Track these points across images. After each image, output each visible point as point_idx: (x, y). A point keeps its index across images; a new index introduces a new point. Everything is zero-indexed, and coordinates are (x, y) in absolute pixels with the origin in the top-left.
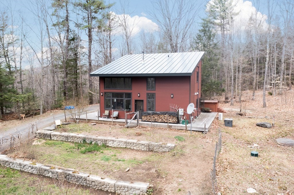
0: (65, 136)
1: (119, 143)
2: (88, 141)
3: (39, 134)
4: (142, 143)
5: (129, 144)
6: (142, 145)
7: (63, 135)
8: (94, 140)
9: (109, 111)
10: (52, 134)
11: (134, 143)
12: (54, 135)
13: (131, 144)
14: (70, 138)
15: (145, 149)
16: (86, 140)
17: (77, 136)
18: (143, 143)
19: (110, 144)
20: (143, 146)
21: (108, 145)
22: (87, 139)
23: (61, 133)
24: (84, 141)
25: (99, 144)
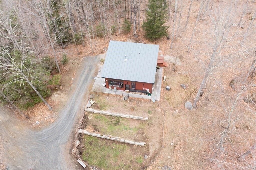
2: (113, 115)
3: (87, 111)
5: (131, 117)
7: (100, 112)
8: (115, 115)
10: (94, 111)
14: (104, 113)
15: (137, 119)
17: (107, 113)
23: (98, 111)
24: (111, 115)
25: (118, 116)
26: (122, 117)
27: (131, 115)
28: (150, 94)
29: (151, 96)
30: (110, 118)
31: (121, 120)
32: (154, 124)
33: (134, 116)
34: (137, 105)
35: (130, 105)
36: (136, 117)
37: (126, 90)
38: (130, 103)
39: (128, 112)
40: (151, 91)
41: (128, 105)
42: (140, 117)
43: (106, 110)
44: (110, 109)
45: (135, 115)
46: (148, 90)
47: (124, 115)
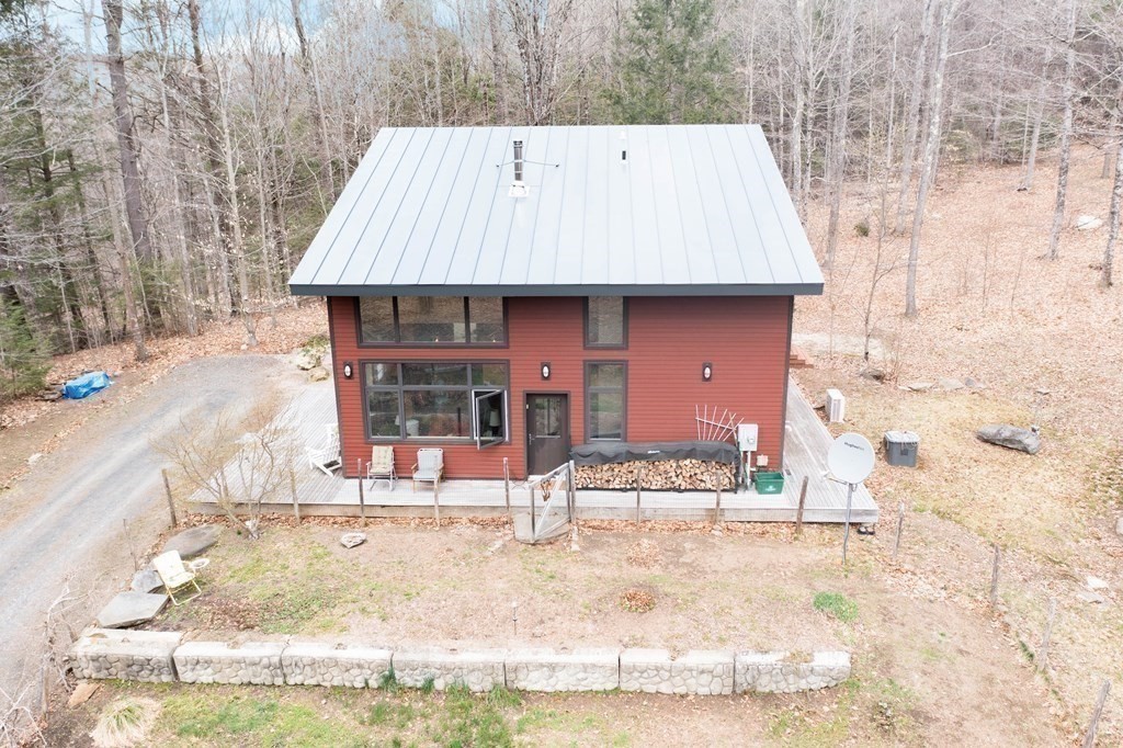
0: (265, 661)
1: (581, 675)
2: (410, 676)
3: (94, 660)
4: (701, 667)
5: (636, 674)
6: (702, 672)
7: (257, 660)
8: (445, 669)
9: (391, 448)
10: (180, 654)
11: (662, 668)
12: (198, 662)
13: (645, 675)
14: (298, 671)
15: (716, 689)
16: (397, 674)
17: (342, 655)
18: (705, 667)
19: (532, 682)
20: (705, 678)
21: (521, 685)
22: (402, 671)
23: (235, 645)
24: (390, 679)
25: (476, 684)
26: (523, 693)
27: (637, 643)
28: (770, 477)
29: (779, 491)
30: (379, 716)
31: (521, 723)
32: (948, 714)
33: (676, 652)
34: (677, 565)
35: (598, 571)
36: (706, 662)
37: (531, 477)
38: (597, 555)
39: (590, 627)
40: (773, 440)
41: (577, 572)
42: (753, 658)
43: (325, 627)
44: (376, 621)
45: (680, 645)
46: (748, 436)
47: (547, 655)
